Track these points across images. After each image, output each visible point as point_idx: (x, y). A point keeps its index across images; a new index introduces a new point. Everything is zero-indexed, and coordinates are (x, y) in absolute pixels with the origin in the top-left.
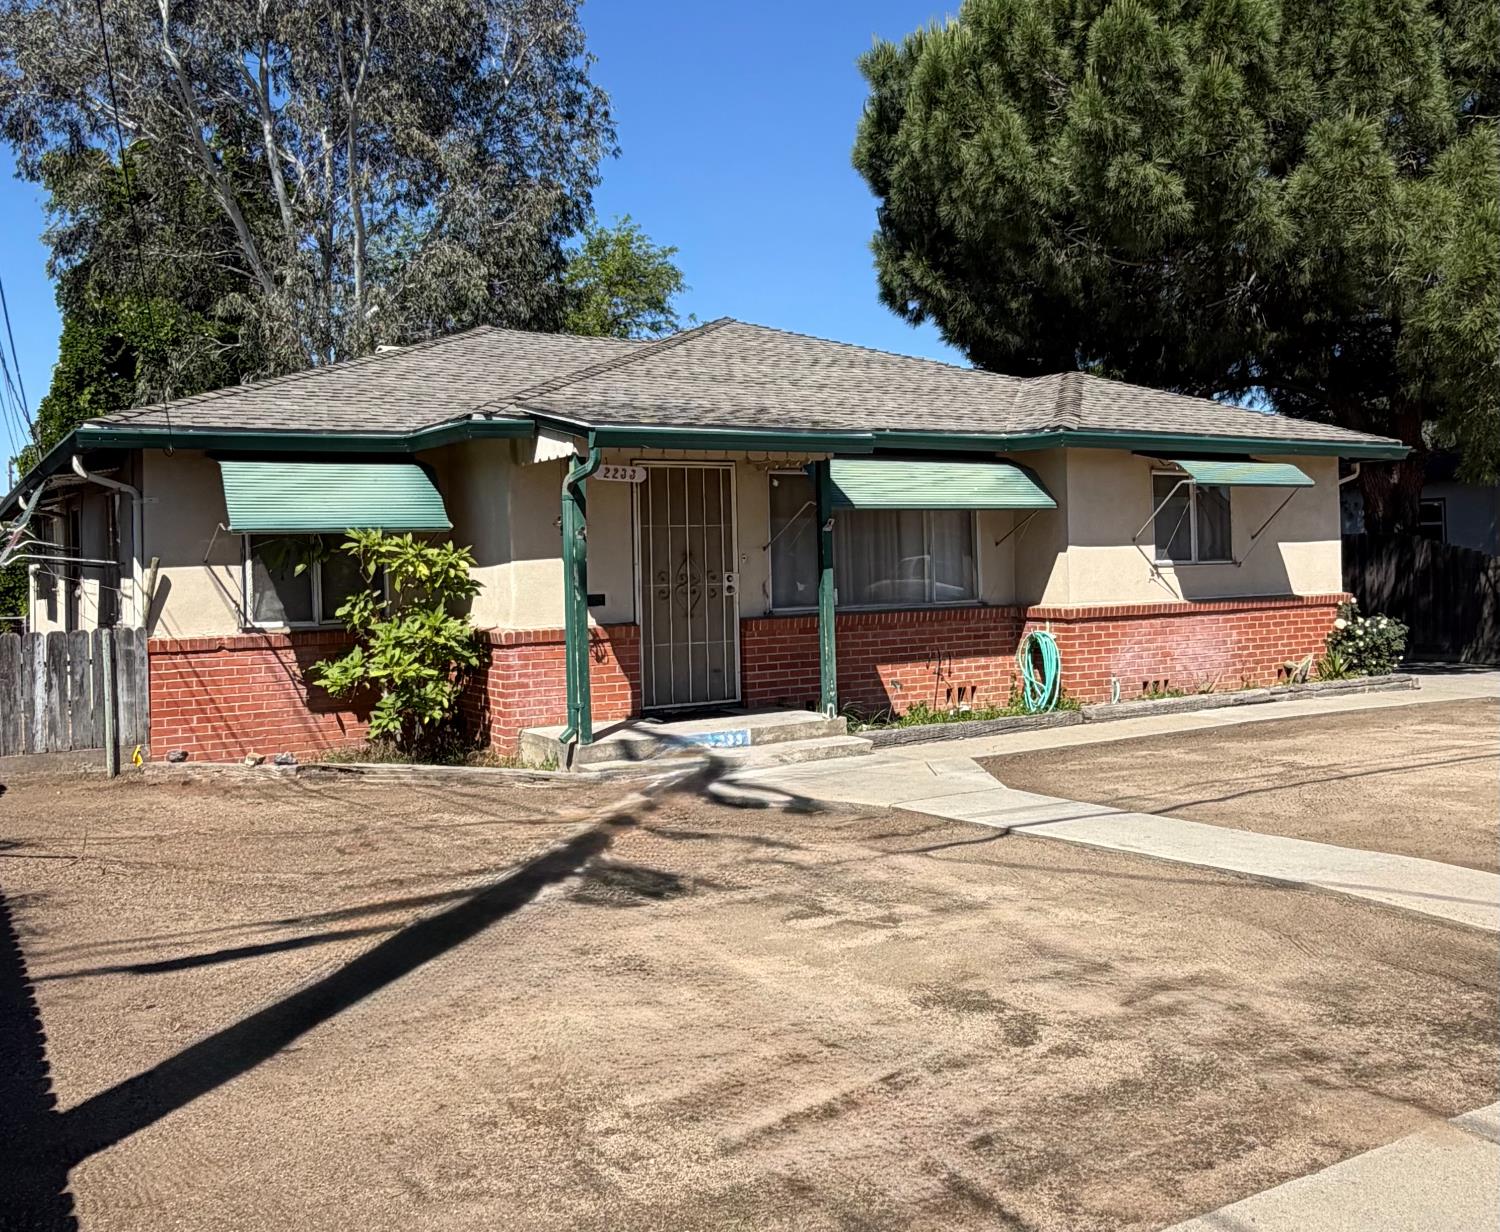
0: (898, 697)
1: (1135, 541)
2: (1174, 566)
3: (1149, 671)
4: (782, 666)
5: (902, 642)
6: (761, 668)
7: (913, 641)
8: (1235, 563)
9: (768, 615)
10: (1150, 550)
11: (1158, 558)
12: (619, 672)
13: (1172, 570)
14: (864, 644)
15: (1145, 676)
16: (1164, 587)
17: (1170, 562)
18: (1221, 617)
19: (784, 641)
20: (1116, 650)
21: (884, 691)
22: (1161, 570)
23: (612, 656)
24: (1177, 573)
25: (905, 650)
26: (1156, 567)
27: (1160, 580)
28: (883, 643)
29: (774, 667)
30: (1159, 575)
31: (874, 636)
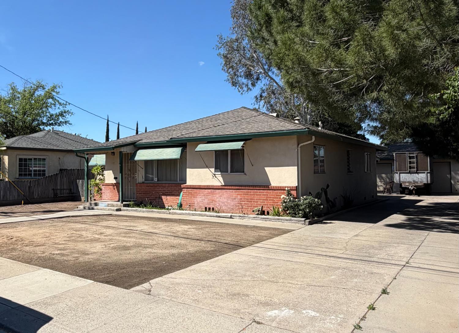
0: (166, 204)
1: (207, 167)
2: (221, 174)
3: (207, 204)
4: (143, 194)
5: (167, 191)
6: (139, 193)
7: (169, 191)
8: (245, 174)
9: (143, 183)
10: (213, 170)
11: (215, 172)
12: (117, 192)
13: (220, 175)
14: (159, 190)
15: (206, 206)
16: (218, 180)
17: (220, 173)
18: (234, 191)
19: (143, 188)
20: (196, 197)
21: (163, 202)
22: (216, 175)
23: (116, 189)
24: (222, 176)
25: (168, 193)
26: (215, 175)
27: (216, 179)
28: (163, 191)
29: (141, 194)
30: (216, 177)
31: (161, 189)
